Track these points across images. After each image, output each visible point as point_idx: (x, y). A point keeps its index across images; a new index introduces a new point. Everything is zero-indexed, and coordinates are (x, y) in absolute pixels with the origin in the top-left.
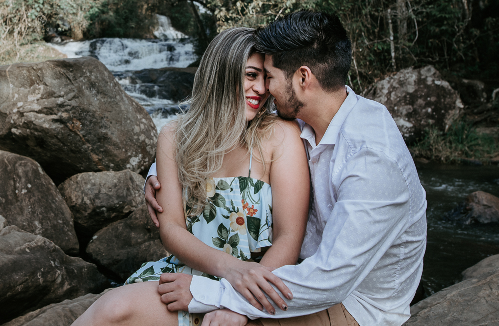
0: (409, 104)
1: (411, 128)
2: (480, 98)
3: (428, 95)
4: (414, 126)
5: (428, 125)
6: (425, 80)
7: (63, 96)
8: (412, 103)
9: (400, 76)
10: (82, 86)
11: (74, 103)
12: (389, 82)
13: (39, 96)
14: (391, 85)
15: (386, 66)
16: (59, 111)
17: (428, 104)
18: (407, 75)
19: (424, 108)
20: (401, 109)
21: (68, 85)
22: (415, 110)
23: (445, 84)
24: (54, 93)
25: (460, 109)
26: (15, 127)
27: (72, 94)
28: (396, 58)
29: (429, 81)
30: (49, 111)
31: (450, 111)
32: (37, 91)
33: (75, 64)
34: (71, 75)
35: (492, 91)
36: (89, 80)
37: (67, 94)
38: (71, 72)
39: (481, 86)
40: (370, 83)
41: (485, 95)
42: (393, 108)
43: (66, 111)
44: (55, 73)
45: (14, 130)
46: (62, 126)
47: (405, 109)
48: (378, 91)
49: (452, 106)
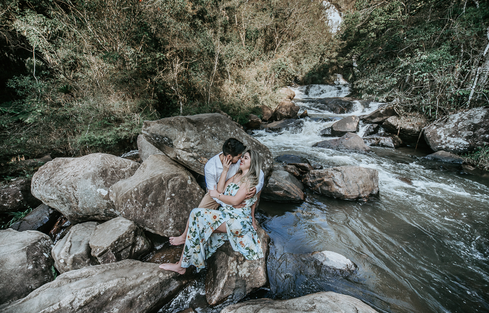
0: (471, 131)
1: (466, 145)
4: (470, 144)
7: (193, 142)
8: (474, 130)
9: (471, 112)
10: (204, 136)
11: (199, 147)
12: (460, 115)
14: (461, 118)
15: (461, 105)
16: (192, 151)
18: (477, 112)
19: (483, 134)
20: (463, 133)
21: (196, 135)
22: (474, 135)
24: (190, 139)
27: (198, 142)
28: (472, 101)
34: (196, 129)
36: (210, 132)
37: (195, 141)
40: (445, 114)
42: (457, 132)
43: (195, 152)
46: (195, 160)
47: (465, 133)
48: (450, 120)
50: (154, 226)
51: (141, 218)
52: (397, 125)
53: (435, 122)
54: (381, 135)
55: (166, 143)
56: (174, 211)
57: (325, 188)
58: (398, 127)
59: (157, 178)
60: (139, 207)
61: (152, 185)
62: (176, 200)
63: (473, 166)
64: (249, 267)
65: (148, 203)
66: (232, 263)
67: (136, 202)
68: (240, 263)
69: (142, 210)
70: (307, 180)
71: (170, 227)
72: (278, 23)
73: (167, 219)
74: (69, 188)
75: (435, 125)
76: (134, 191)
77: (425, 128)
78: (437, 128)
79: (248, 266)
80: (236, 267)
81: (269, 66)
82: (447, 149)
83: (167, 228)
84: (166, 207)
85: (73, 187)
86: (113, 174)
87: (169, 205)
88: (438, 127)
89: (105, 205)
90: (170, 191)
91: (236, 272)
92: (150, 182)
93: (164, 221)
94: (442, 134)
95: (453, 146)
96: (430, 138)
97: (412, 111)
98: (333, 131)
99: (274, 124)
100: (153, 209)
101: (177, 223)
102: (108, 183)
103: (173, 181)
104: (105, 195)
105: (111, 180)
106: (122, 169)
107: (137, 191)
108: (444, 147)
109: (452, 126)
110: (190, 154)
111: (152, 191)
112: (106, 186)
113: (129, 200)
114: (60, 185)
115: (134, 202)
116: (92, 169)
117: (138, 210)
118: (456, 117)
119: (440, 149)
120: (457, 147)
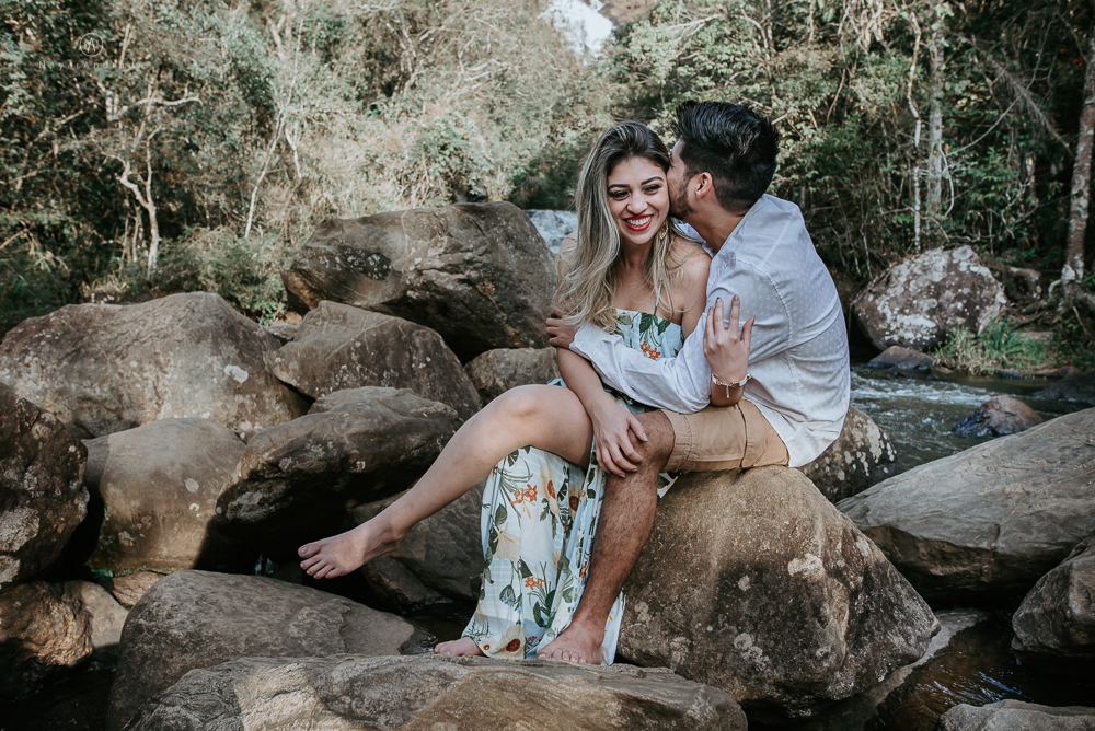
0: (933, 297)
1: (933, 329)
2: (1032, 294)
3: (959, 286)
4: (938, 326)
5: (956, 325)
6: (957, 264)
7: (472, 251)
8: (937, 296)
9: (924, 259)
10: (496, 238)
11: (485, 259)
12: (909, 267)
13: (442, 250)
14: (912, 272)
15: (907, 246)
16: (466, 269)
17: (959, 297)
18: (934, 259)
19: (953, 302)
20: (921, 303)
21: (478, 236)
22: (940, 306)
23: (985, 271)
24: (461, 246)
25: (1001, 305)
26: (412, 290)
27: (483, 248)
28: (921, 235)
29: (963, 268)
30: (453, 269)
31: (987, 308)
32: (439, 244)
33: (487, 209)
34: (482, 224)
35: (1048, 285)
36: (505, 231)
37: (476, 247)
38: (483, 219)
39: (1034, 276)
40: (883, 268)
41: (1039, 289)
42: (911, 302)
43: (476, 269)
44: (463, 221)
45: (410, 293)
46: (470, 288)
47: (927, 303)
48: (894, 279)
49: (990, 301)
53: (870, 286)
59: (390, 328)
62: (436, 370)
63: (951, 367)
67: (361, 369)
74: (147, 367)
75: (870, 291)
76: (355, 348)
77: (855, 301)
78: (876, 298)
81: (405, 138)
82: (902, 342)
85: (157, 363)
88: (877, 295)
94: (887, 310)
95: (910, 335)
96: (867, 320)
104: (241, 381)
107: (363, 347)
108: (896, 338)
109: (900, 290)
110: (461, 276)
111: (389, 350)
112: (243, 362)
115: (358, 368)
116: (209, 322)
118: (902, 270)
119: (890, 344)
120: (919, 336)
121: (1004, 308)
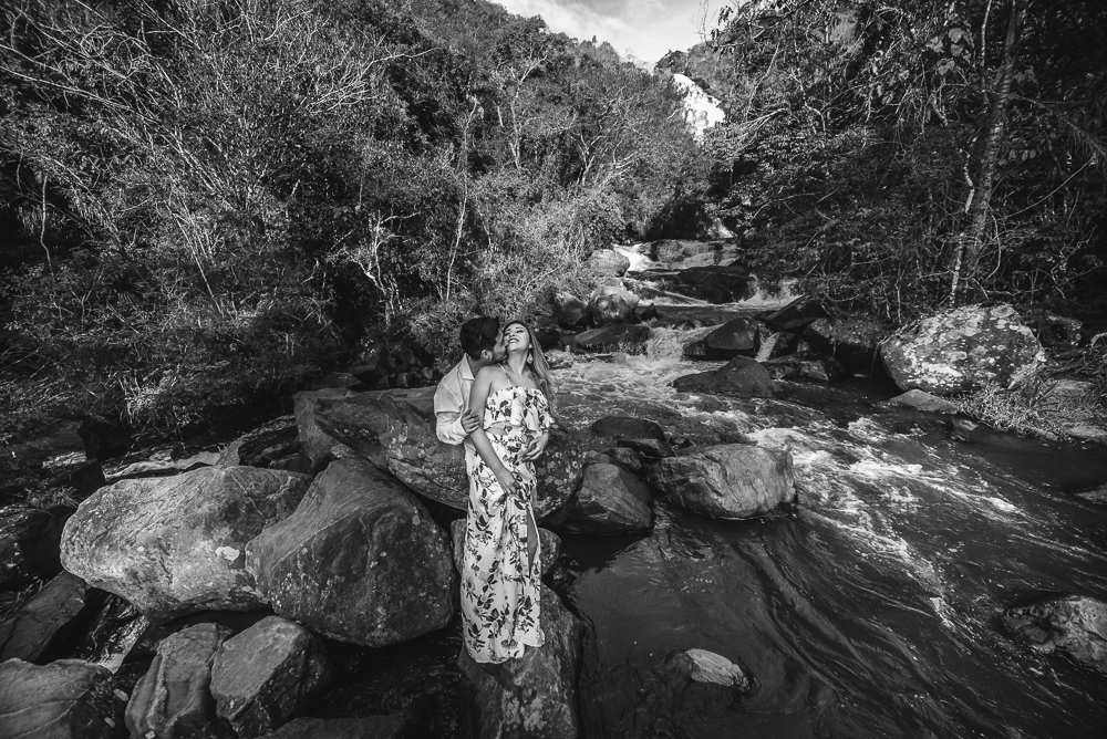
0: (963, 350)
1: (958, 378)
2: (1070, 341)
3: (995, 342)
4: (964, 377)
5: (986, 378)
6: (995, 322)
7: (424, 449)
8: (967, 350)
9: (958, 314)
11: (436, 459)
12: (940, 321)
14: (943, 325)
15: (941, 300)
16: (421, 465)
17: (992, 353)
18: (969, 315)
19: (985, 357)
20: (950, 354)
22: (970, 359)
23: (1025, 330)
24: (416, 442)
25: (1040, 363)
28: (957, 292)
29: (1001, 325)
30: (412, 462)
31: (1023, 366)
35: (1094, 334)
39: (1076, 326)
40: (914, 318)
41: (1078, 337)
42: (939, 352)
44: (414, 418)
46: (427, 482)
47: (954, 356)
48: (924, 330)
49: (1028, 360)
50: (346, 628)
51: (316, 612)
52: (831, 337)
53: (899, 332)
54: (801, 356)
55: (365, 439)
56: (386, 589)
57: (692, 497)
58: (833, 340)
59: (349, 522)
60: (313, 587)
61: (338, 537)
62: (390, 564)
63: (974, 420)
64: (544, 709)
65: (332, 578)
66: (510, 704)
67: (305, 578)
68: (525, 701)
69: (319, 595)
70: (657, 479)
71: (380, 626)
72: (585, 125)
73: (371, 609)
74: (152, 551)
75: (898, 337)
76: (301, 555)
77: (882, 342)
78: (903, 344)
79: (541, 706)
80: (519, 711)
81: (571, 213)
82: (924, 387)
83: (373, 629)
84: (369, 583)
85: (161, 547)
86: (250, 509)
87: (376, 578)
88: (905, 342)
89: (233, 580)
90: (376, 547)
91: (519, 722)
92: (334, 531)
93: (367, 613)
94: (913, 356)
95: (934, 381)
96: (892, 363)
97: (854, 310)
98: (708, 350)
99: (587, 336)
100: (342, 590)
101: (393, 615)
102: (241, 533)
103: (382, 522)
104: (233, 559)
105: (248, 524)
106: (271, 497)
107: (308, 554)
108: (918, 381)
109: (928, 340)
110: (417, 470)
111: (339, 551)
112: (236, 540)
113: (290, 575)
114: (131, 545)
115: (302, 577)
116: (206, 506)
117: (311, 594)
118: (933, 323)
119: (913, 386)
120: (943, 382)
121: (1043, 365)
